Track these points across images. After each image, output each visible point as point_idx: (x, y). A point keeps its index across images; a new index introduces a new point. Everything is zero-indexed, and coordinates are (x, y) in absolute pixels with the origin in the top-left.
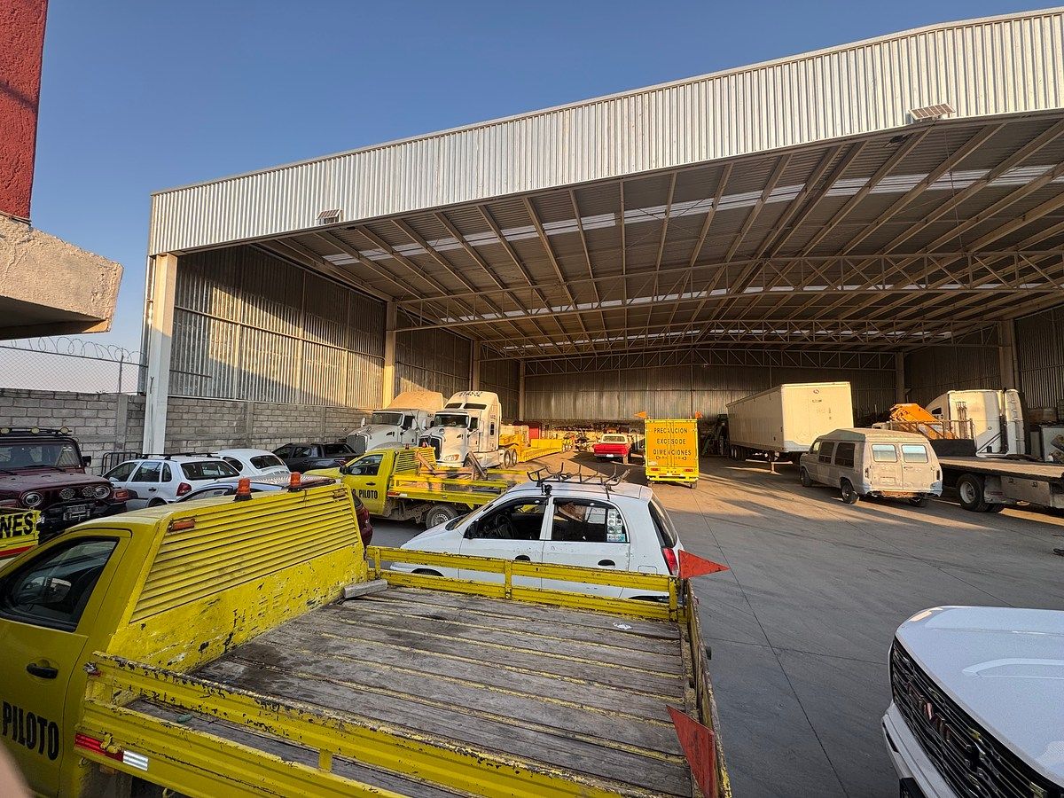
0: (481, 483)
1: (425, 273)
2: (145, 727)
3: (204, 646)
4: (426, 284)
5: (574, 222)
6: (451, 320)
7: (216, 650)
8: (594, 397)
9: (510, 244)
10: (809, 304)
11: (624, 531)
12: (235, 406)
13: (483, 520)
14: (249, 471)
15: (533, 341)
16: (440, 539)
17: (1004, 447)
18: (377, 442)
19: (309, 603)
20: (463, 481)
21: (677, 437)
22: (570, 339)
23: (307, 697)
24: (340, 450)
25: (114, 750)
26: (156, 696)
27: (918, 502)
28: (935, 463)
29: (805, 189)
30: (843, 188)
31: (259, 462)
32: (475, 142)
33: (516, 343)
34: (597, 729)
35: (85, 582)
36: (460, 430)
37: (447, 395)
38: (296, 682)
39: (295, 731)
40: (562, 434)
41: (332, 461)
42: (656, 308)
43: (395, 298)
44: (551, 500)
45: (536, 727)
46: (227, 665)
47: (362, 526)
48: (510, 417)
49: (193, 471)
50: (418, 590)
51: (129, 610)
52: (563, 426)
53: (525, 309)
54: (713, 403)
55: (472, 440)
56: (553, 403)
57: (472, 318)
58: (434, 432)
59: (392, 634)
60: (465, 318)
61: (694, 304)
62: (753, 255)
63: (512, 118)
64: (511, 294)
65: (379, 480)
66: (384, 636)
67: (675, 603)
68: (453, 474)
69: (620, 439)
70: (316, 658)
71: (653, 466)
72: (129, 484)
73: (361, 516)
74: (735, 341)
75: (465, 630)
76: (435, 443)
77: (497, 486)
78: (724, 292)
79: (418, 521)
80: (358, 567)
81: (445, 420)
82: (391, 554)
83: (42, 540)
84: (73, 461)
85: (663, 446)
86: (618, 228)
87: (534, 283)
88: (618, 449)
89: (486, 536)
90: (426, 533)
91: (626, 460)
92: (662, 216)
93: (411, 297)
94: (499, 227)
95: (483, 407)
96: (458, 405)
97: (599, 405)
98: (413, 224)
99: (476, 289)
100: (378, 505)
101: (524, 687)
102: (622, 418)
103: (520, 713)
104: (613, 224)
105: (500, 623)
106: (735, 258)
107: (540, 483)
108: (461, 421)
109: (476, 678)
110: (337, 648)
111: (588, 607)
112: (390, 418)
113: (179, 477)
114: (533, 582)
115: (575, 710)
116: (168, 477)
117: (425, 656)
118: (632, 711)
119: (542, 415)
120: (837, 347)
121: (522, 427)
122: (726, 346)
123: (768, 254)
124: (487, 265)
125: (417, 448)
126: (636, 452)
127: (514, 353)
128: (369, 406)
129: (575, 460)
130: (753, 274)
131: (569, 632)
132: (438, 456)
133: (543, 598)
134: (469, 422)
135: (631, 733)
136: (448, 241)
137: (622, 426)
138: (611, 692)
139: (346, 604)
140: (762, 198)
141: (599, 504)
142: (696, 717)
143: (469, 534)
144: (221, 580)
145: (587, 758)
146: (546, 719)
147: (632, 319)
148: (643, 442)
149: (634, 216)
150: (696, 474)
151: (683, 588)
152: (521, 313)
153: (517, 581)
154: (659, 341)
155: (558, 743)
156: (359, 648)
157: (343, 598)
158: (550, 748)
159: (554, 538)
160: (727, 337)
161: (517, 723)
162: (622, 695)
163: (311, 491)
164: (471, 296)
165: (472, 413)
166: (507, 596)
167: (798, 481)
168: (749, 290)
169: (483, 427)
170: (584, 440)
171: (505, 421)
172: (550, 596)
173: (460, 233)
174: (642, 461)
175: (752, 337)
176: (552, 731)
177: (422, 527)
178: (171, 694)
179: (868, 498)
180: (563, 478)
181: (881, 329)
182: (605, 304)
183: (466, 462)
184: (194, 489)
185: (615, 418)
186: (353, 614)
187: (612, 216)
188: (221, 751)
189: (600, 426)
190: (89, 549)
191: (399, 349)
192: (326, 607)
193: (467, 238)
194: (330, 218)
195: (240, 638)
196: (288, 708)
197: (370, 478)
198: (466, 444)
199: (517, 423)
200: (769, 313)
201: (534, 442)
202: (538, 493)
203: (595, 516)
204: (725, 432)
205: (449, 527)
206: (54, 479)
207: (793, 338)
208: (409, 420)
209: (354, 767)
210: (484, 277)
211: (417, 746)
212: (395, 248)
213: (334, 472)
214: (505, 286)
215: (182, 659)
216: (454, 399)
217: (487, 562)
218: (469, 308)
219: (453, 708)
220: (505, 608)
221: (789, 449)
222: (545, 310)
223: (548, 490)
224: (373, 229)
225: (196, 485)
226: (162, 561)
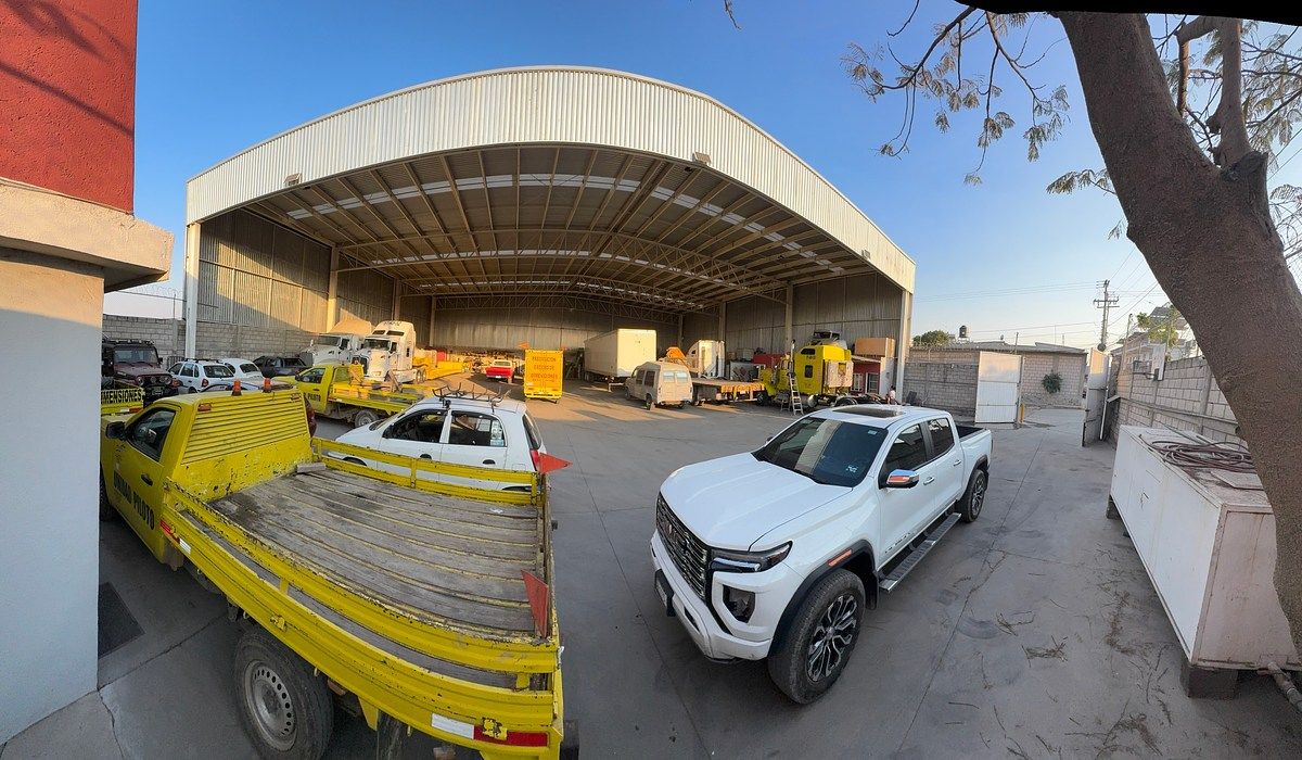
0: (398, 395)
1: (361, 222)
2: (188, 527)
3: (216, 488)
4: (362, 233)
5: (480, 180)
6: (379, 262)
7: (222, 493)
8: (488, 329)
9: (429, 197)
10: (638, 273)
11: (503, 438)
12: (231, 328)
13: (397, 424)
14: (239, 375)
15: (443, 281)
16: (364, 437)
17: (717, 374)
18: (322, 359)
19: (274, 472)
20: (384, 393)
21: (549, 364)
22: (473, 280)
23: (272, 537)
24: (296, 363)
25: (176, 536)
26: (194, 512)
27: (680, 406)
28: (690, 383)
29: (640, 187)
30: (661, 193)
31: (245, 368)
32: (404, 104)
33: (429, 282)
34: (471, 589)
35: (162, 432)
36: (384, 352)
37: (375, 323)
38: (266, 525)
39: (266, 560)
40: (463, 358)
41: (290, 370)
42: (539, 260)
43: (337, 244)
44: (450, 412)
45: (428, 587)
46: (228, 503)
47: (310, 420)
48: (423, 342)
49: (210, 371)
50: (348, 474)
51: (181, 456)
52: (463, 351)
53: (438, 253)
54: (575, 339)
55: (393, 359)
56: (457, 332)
57: (396, 260)
58: (363, 353)
59: (328, 504)
60: (390, 261)
61: (566, 260)
62: (607, 228)
63: (435, 82)
64: (428, 240)
65: (323, 387)
66: (322, 505)
67: (536, 491)
68: (377, 386)
69: (507, 364)
70: (278, 511)
71: (530, 387)
72: (179, 377)
73: (309, 413)
74: (592, 293)
75: (380, 508)
76: (364, 361)
77: (409, 398)
78: (587, 253)
79: (349, 420)
80: (307, 452)
81: (372, 344)
82: (330, 445)
83: (145, 405)
84: (154, 360)
85: (537, 371)
86: (514, 187)
87: (446, 232)
88: (505, 372)
89: (398, 437)
90: (354, 431)
91: (510, 380)
92: (548, 183)
93: (350, 243)
94: (420, 182)
95: (401, 334)
96: (382, 332)
97: (493, 336)
98: (352, 181)
99: (400, 236)
100: (321, 406)
101: (421, 556)
102: (510, 347)
103: (416, 575)
104: (511, 184)
105: (406, 506)
106: (596, 228)
107: (442, 398)
108: (384, 344)
109: (386, 545)
110: (292, 508)
111: (472, 496)
112: (331, 340)
113: (203, 375)
114: (433, 476)
115: (458, 575)
116: (197, 375)
117: (351, 524)
118: (499, 574)
119: (447, 342)
120: (651, 306)
121: (431, 352)
122: (586, 296)
123: (616, 230)
124: (409, 215)
125: (350, 364)
126: (519, 375)
127: (427, 290)
128: (317, 330)
129: (472, 379)
130: (606, 243)
131: (457, 515)
132: (365, 372)
133: (439, 488)
134: (390, 345)
135: (497, 590)
136: (380, 194)
137: (508, 353)
138: (485, 561)
139: (298, 477)
140: (615, 185)
141: (486, 417)
142: (542, 573)
143: (386, 435)
144: (224, 448)
145: (464, 610)
146: (436, 581)
147: (522, 267)
148: (523, 366)
149: (528, 180)
150: (560, 392)
151: (541, 481)
152: (434, 257)
153: (421, 474)
154: (540, 287)
155: (443, 599)
156: (305, 509)
157: (295, 472)
158: (437, 603)
159: (450, 443)
160: (587, 290)
161: (414, 582)
162: (492, 562)
163: (277, 393)
164: (396, 242)
165: (393, 339)
166: (413, 485)
167: (623, 397)
168: (603, 255)
169: (401, 350)
170: (479, 364)
171: (419, 345)
172: (445, 487)
173: (389, 188)
174: (521, 382)
175: (603, 292)
176: (438, 590)
177: (352, 426)
178: (201, 514)
179: (658, 406)
180: (459, 394)
181: (674, 297)
182: (501, 253)
183: (387, 377)
184: (210, 384)
185: (504, 347)
186: (302, 485)
187: (510, 177)
188: (225, 558)
189: (492, 352)
190: (163, 414)
191: (340, 286)
192: (284, 477)
193: (395, 191)
194: (293, 181)
195: (234, 488)
196: (262, 544)
197: (315, 386)
198: (388, 364)
199: (428, 348)
200: (615, 275)
201: (441, 364)
202: (440, 406)
203: (483, 426)
204: (582, 361)
205: (372, 428)
206: (148, 370)
207: (628, 296)
208: (345, 342)
209: (300, 594)
210: (406, 226)
211: (343, 592)
212: (339, 202)
213: (291, 379)
214: (423, 233)
215: (206, 493)
216: (381, 326)
217: (399, 458)
218: (394, 251)
219: (369, 565)
220: (410, 494)
221: (620, 374)
222: (454, 255)
223: (448, 404)
224: (324, 188)
225: (212, 381)
226: (195, 430)
